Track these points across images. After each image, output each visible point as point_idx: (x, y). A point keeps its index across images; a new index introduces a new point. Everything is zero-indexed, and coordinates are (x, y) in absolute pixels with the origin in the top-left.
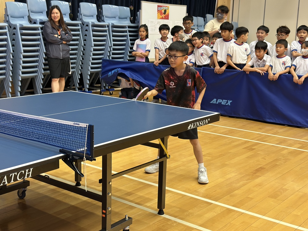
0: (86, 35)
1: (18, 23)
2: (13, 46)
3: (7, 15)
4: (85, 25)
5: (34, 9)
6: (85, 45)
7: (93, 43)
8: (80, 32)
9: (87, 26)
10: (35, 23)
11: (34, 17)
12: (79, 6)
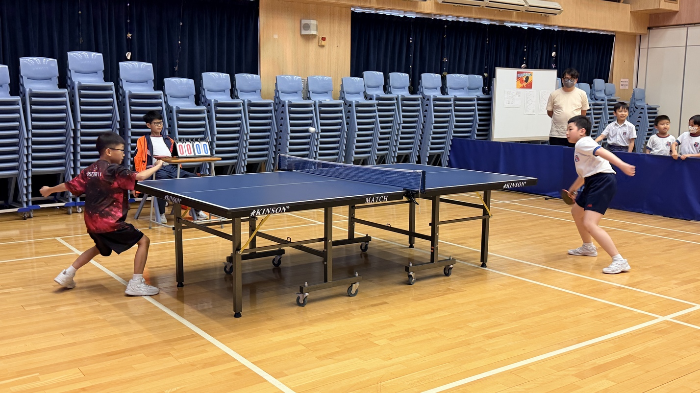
0: (426, 111)
1: (354, 99)
2: (347, 124)
3: (342, 91)
4: (426, 99)
5: (370, 84)
6: (424, 122)
7: (434, 119)
8: (420, 108)
9: (428, 100)
10: (371, 99)
11: (370, 92)
12: (420, 78)
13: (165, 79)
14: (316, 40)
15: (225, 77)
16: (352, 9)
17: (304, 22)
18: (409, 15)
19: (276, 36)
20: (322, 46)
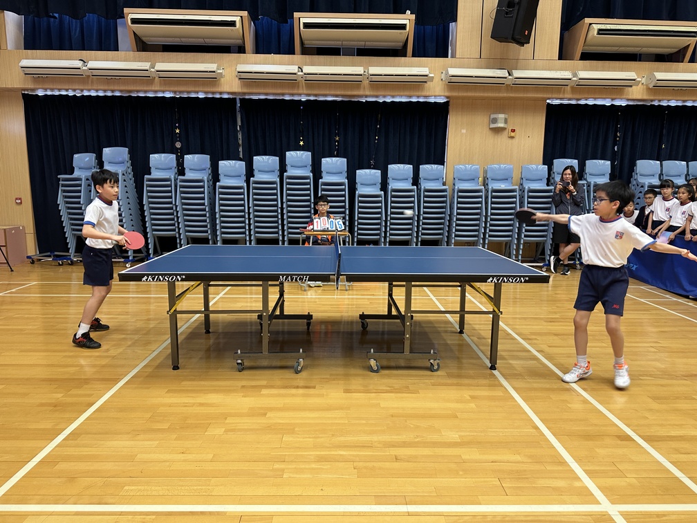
13: (357, 171)
14: (506, 132)
15: (408, 168)
16: (548, 101)
17: (493, 116)
18: (617, 103)
19: (464, 131)
20: (512, 137)
